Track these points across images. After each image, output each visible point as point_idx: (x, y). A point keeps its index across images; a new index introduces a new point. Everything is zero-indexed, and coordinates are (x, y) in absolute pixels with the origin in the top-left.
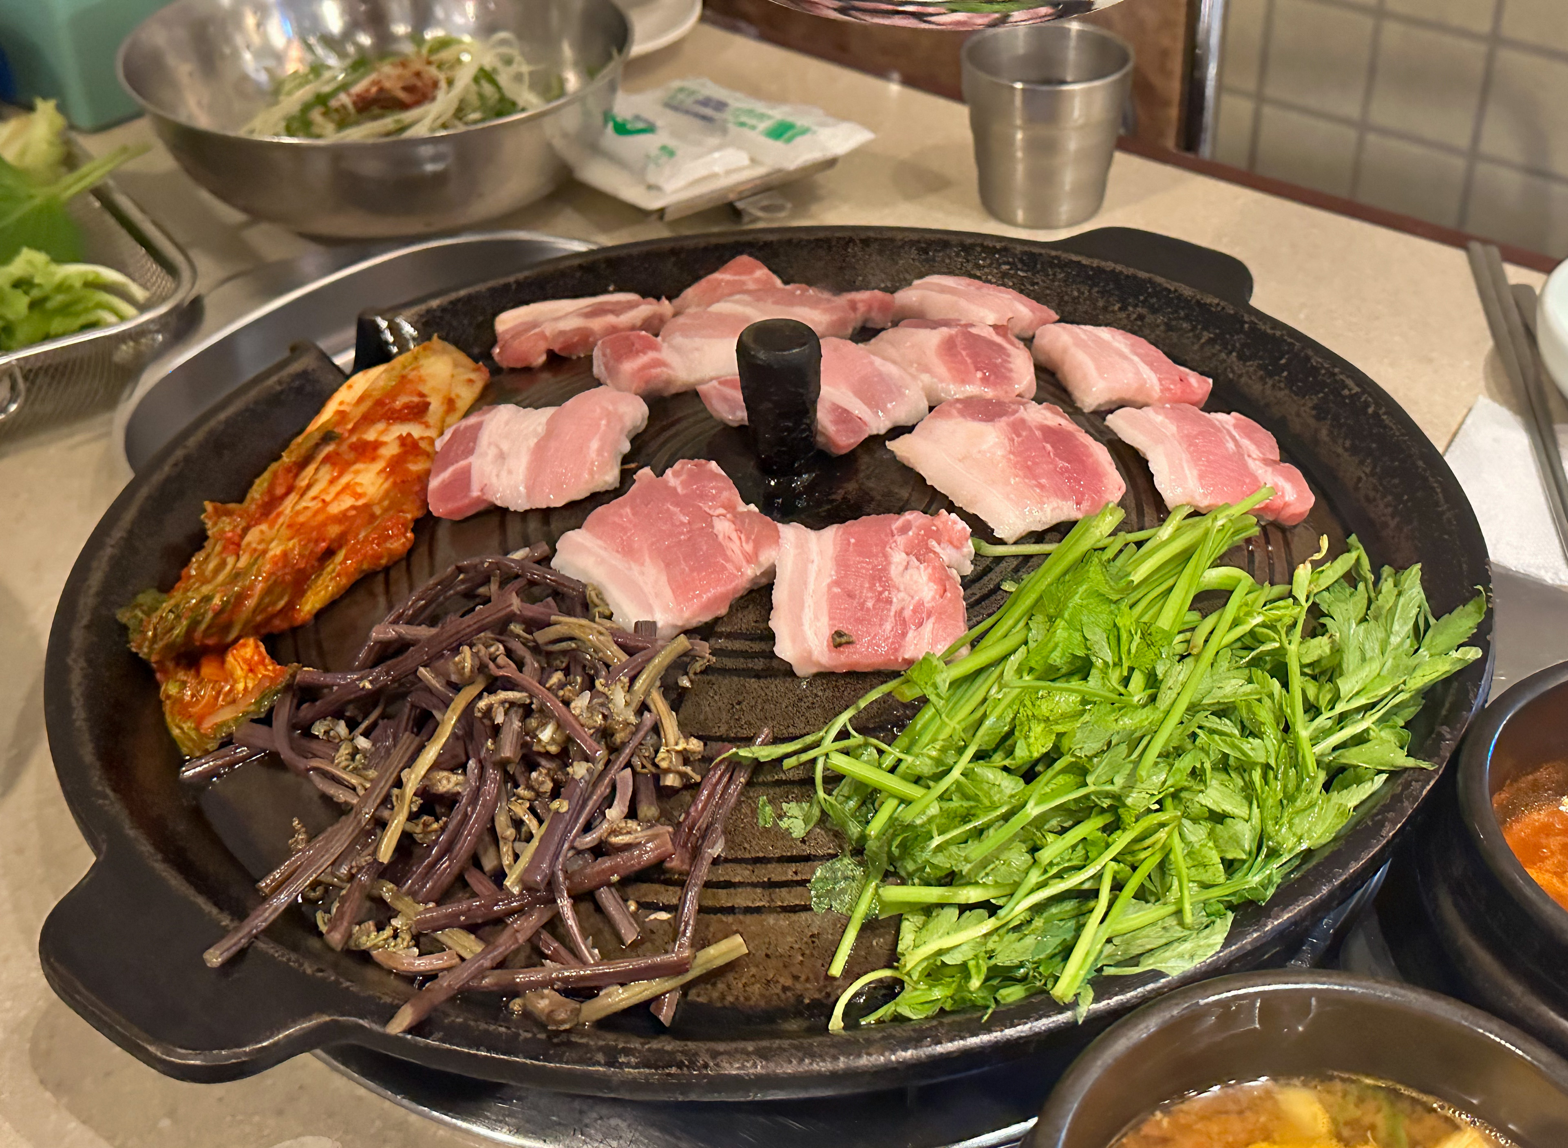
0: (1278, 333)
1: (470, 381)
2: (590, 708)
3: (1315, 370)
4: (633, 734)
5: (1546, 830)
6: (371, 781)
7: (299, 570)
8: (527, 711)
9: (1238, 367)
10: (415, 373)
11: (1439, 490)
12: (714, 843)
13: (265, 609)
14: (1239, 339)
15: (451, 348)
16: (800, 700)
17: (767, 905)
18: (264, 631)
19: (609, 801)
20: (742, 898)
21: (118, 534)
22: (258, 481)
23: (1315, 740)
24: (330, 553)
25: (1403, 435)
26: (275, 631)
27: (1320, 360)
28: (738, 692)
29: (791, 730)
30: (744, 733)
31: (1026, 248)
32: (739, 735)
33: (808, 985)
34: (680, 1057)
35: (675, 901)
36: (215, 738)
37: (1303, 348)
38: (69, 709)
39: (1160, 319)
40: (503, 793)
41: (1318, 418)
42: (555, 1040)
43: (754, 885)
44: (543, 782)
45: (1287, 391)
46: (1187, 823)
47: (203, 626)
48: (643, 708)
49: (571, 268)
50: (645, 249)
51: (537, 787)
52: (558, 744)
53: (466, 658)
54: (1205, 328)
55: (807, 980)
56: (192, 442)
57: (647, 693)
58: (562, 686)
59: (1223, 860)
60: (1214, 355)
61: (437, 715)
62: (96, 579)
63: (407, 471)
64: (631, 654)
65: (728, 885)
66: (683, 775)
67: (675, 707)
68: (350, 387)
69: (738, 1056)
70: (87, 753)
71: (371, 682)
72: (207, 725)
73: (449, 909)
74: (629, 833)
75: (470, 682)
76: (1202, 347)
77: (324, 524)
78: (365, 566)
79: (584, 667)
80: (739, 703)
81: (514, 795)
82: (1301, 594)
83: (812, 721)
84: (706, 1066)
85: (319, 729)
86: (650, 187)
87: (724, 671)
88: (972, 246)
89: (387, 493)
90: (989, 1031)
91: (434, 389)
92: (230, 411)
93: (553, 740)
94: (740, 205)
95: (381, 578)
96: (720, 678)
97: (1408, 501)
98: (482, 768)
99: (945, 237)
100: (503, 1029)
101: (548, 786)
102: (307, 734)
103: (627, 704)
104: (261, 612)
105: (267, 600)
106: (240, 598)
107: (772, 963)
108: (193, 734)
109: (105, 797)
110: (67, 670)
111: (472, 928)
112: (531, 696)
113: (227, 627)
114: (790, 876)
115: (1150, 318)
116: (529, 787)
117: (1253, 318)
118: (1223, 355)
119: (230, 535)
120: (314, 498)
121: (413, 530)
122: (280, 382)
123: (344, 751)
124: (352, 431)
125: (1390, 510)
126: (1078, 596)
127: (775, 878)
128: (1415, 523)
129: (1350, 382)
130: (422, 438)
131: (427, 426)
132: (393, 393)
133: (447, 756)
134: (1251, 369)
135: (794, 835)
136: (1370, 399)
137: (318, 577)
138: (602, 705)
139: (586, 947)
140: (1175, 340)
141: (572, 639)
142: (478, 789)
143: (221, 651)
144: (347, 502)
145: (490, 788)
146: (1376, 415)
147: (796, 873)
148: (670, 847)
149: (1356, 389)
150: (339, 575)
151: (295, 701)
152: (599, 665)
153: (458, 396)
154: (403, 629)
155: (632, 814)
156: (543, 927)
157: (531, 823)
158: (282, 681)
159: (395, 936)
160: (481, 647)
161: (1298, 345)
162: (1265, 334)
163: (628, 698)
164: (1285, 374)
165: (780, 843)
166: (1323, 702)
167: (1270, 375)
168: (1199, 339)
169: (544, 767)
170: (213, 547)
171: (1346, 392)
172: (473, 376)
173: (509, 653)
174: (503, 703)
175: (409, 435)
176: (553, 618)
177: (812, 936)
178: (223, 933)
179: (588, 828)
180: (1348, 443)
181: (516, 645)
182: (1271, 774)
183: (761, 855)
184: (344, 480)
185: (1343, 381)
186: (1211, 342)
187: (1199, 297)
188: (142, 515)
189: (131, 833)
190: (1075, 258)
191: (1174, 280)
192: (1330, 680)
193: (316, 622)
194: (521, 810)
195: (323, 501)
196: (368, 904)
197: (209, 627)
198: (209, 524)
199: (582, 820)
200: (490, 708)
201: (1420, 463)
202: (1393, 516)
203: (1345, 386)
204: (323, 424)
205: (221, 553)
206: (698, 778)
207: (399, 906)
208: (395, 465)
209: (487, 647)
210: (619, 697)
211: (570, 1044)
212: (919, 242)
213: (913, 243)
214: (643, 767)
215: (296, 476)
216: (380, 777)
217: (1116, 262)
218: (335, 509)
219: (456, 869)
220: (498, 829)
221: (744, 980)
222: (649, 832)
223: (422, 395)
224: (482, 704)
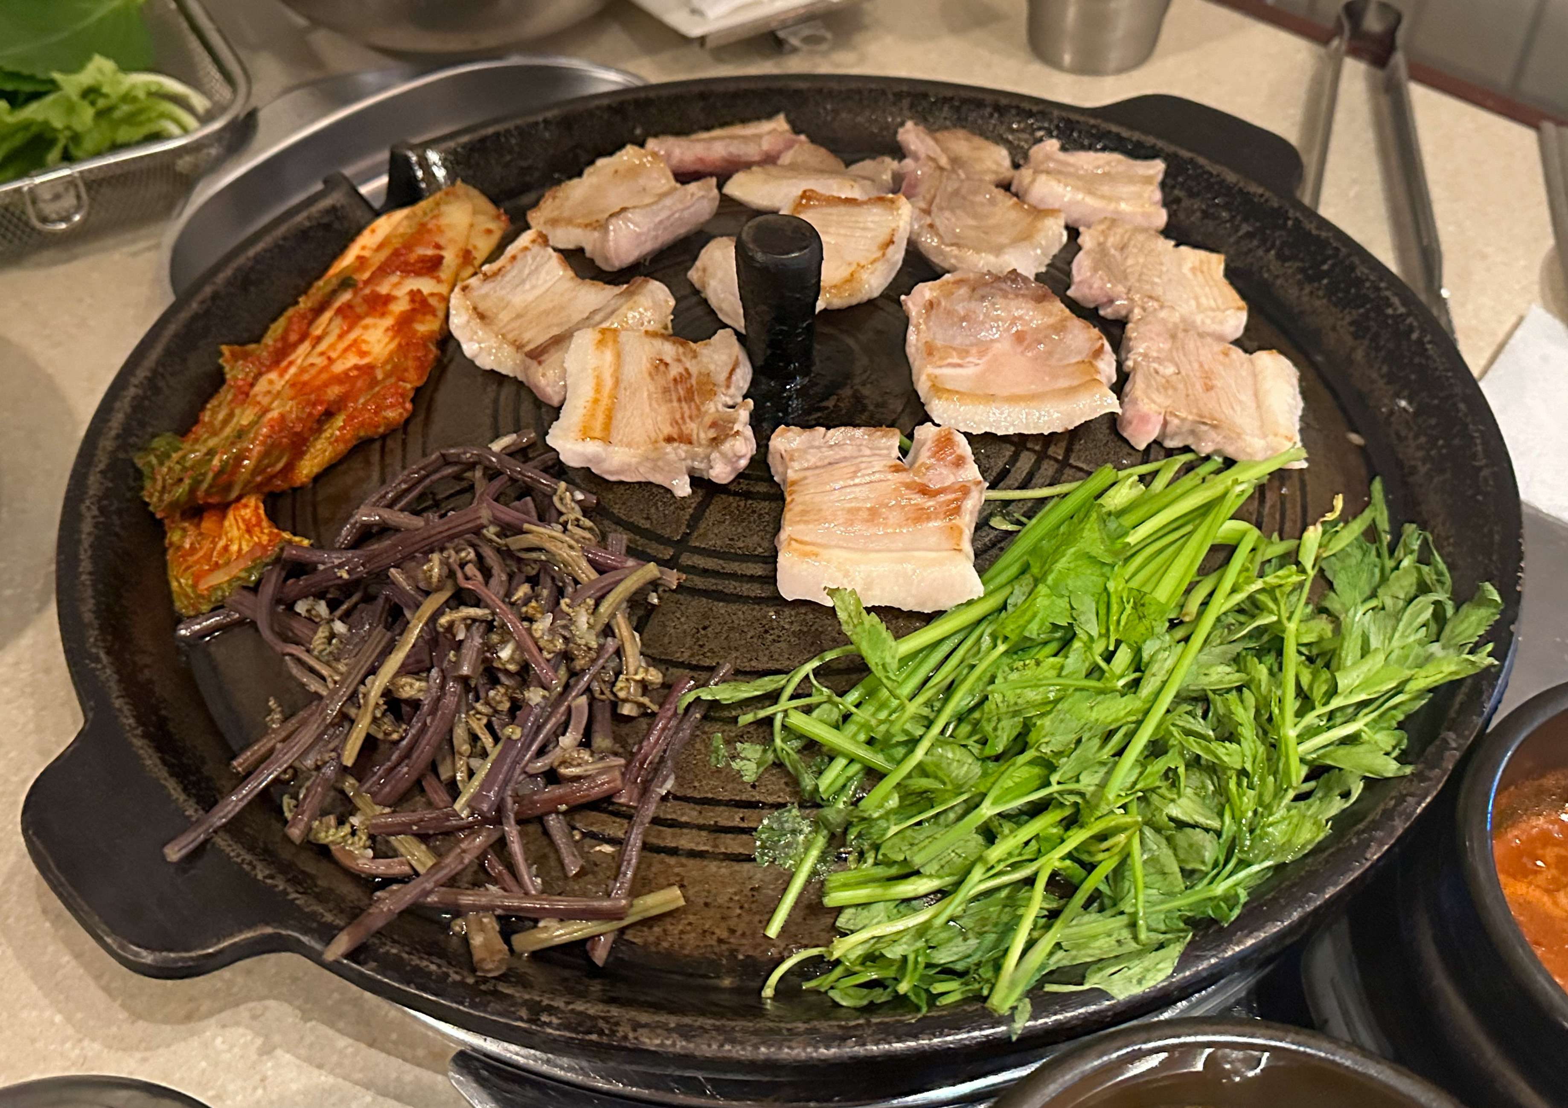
0: (1324, 234)
1: (489, 232)
2: (552, 630)
3: (1359, 282)
4: (593, 661)
5: (1546, 838)
6: (341, 674)
7: (297, 434)
8: (490, 627)
9: (1275, 266)
10: (434, 221)
11: (1478, 441)
12: (664, 781)
13: (263, 471)
14: (1280, 236)
15: (474, 192)
16: (766, 632)
17: (710, 849)
18: (266, 490)
19: (564, 728)
20: (686, 841)
21: (142, 373)
22: (273, 326)
23: (1301, 738)
24: (329, 415)
25: (1447, 370)
26: (277, 490)
27: (1366, 271)
28: (705, 616)
29: (754, 663)
30: (707, 662)
31: (1064, 114)
32: (702, 663)
33: (744, 941)
34: (601, 1024)
35: (620, 834)
36: (210, 601)
37: (1349, 255)
38: (76, 560)
39: (1197, 204)
40: (463, 703)
41: (1356, 336)
42: (483, 987)
43: (701, 828)
44: (501, 702)
45: (1325, 301)
46: (1148, 832)
47: (205, 486)
48: (608, 631)
49: (598, 108)
50: (674, 91)
51: (493, 704)
52: (517, 663)
53: (435, 567)
54: (1246, 219)
55: (743, 935)
56: (221, 277)
57: (613, 616)
58: (527, 601)
59: (1182, 870)
60: (1250, 250)
61: (408, 614)
62: (117, 420)
63: (415, 332)
64: (601, 572)
65: (673, 824)
66: (641, 705)
67: (638, 628)
68: (373, 231)
69: (659, 1031)
70: (87, 610)
71: (348, 572)
72: (203, 586)
73: (403, 818)
74: (579, 765)
75: (439, 589)
76: (1237, 242)
77: (326, 385)
78: (362, 433)
79: (553, 578)
80: (705, 628)
81: (473, 708)
82: (1308, 559)
83: (776, 656)
84: (625, 1038)
85: (301, 607)
86: (694, 11)
87: (694, 592)
88: (1008, 107)
89: (391, 354)
90: (916, 1037)
91: (451, 240)
92: (260, 246)
93: (511, 659)
94: (781, 34)
95: (377, 446)
96: (689, 598)
97: (1443, 447)
98: (444, 679)
99: (980, 96)
100: (433, 967)
101: (506, 705)
102: (290, 607)
103: (591, 627)
104: (260, 473)
105: (266, 462)
106: (238, 459)
107: (711, 912)
108: (189, 590)
109: (97, 660)
110: (80, 517)
111: (423, 838)
112: (494, 613)
113: (228, 487)
114: (737, 822)
115: (1186, 203)
116: (487, 703)
117: (1298, 214)
118: (1260, 252)
119: (241, 383)
120: (322, 354)
121: (413, 401)
122: (309, 218)
123: (322, 633)
124: (367, 282)
125: (1420, 454)
126: (1064, 559)
127: (723, 822)
128: (1448, 475)
129: (1395, 300)
130: (432, 295)
131: (439, 281)
132: (409, 245)
133: (411, 660)
134: (1290, 271)
135: (745, 779)
136: (1415, 324)
137: (316, 439)
138: (565, 627)
139: (529, 873)
140: (1211, 229)
141: (540, 549)
142: (439, 699)
143: (223, 508)
144: (352, 360)
145: (450, 701)
146: (1420, 342)
147: (742, 819)
148: (619, 783)
149: (1402, 310)
150: (336, 441)
151: (283, 574)
152: (568, 580)
153: (475, 247)
154: (387, 514)
155: (586, 743)
156: (491, 846)
157: (487, 740)
158: (272, 552)
159: (353, 833)
160: (452, 552)
161: (1344, 251)
162: (1309, 233)
163: (592, 621)
164: (1325, 281)
165: (729, 787)
166: (1318, 693)
167: (1310, 280)
168: (1237, 231)
169: (502, 685)
170: (226, 395)
171: (1390, 311)
172: (492, 226)
173: (480, 561)
174: (465, 619)
175: (419, 291)
176: (526, 526)
177: (752, 889)
178: (187, 825)
179: (541, 752)
180: (1385, 369)
181: (488, 553)
182: (1245, 781)
183: (710, 795)
184: (352, 336)
185: (1387, 299)
186: (1249, 235)
187: (1241, 185)
188: (168, 352)
189: (118, 703)
190: (1115, 129)
191: (1218, 162)
192: (1327, 666)
193: (314, 487)
194: (478, 726)
195: (329, 358)
196: (332, 793)
197: (211, 486)
198: (227, 368)
199: (534, 747)
200: (451, 624)
201: (1462, 406)
202: (1424, 461)
203: (1390, 305)
204: (341, 272)
205: (231, 401)
206: (655, 708)
207: (359, 802)
208: (404, 323)
209: (458, 552)
210: (583, 619)
211: (495, 993)
212: (952, 99)
213: (946, 100)
214: (602, 693)
215: (311, 323)
216: (349, 673)
217: (1159, 136)
218: (339, 368)
219: (414, 777)
220: (455, 742)
221: (680, 927)
222: (600, 765)
223: (438, 247)
224: (443, 620)
